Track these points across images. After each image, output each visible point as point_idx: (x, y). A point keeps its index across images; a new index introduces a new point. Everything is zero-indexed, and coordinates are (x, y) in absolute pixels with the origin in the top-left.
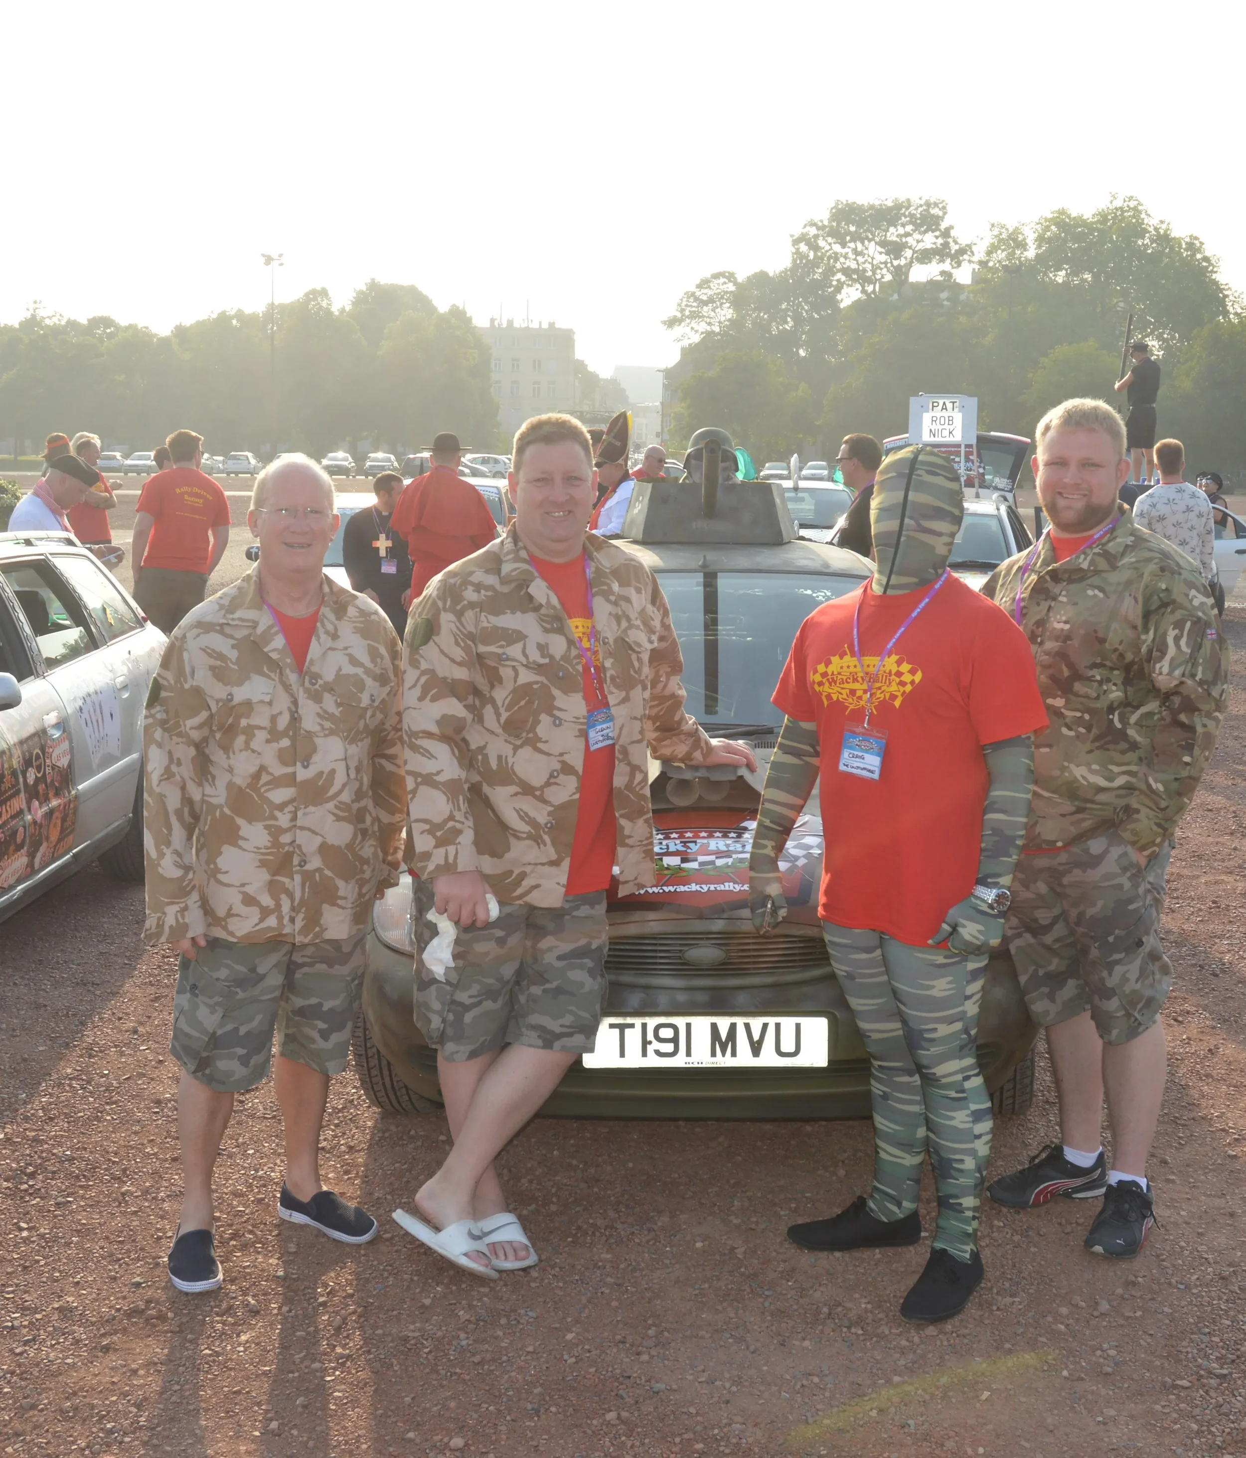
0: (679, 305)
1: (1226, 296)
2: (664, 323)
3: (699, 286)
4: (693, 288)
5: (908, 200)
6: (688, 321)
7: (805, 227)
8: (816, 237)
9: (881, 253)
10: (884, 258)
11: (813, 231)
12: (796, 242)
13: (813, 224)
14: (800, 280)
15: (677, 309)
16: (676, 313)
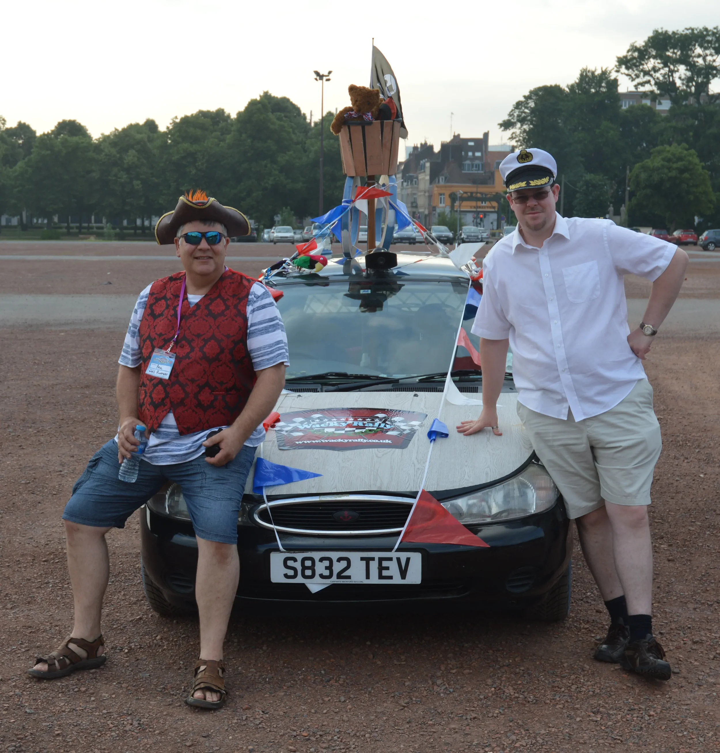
0: (512, 110)
2: (501, 125)
3: (527, 98)
4: (523, 99)
5: (706, 29)
6: (519, 125)
7: (628, 51)
8: (633, 58)
9: (687, 70)
10: (689, 74)
11: (636, 54)
12: (623, 62)
13: (634, 49)
14: (586, 92)
15: (510, 115)
16: (510, 118)
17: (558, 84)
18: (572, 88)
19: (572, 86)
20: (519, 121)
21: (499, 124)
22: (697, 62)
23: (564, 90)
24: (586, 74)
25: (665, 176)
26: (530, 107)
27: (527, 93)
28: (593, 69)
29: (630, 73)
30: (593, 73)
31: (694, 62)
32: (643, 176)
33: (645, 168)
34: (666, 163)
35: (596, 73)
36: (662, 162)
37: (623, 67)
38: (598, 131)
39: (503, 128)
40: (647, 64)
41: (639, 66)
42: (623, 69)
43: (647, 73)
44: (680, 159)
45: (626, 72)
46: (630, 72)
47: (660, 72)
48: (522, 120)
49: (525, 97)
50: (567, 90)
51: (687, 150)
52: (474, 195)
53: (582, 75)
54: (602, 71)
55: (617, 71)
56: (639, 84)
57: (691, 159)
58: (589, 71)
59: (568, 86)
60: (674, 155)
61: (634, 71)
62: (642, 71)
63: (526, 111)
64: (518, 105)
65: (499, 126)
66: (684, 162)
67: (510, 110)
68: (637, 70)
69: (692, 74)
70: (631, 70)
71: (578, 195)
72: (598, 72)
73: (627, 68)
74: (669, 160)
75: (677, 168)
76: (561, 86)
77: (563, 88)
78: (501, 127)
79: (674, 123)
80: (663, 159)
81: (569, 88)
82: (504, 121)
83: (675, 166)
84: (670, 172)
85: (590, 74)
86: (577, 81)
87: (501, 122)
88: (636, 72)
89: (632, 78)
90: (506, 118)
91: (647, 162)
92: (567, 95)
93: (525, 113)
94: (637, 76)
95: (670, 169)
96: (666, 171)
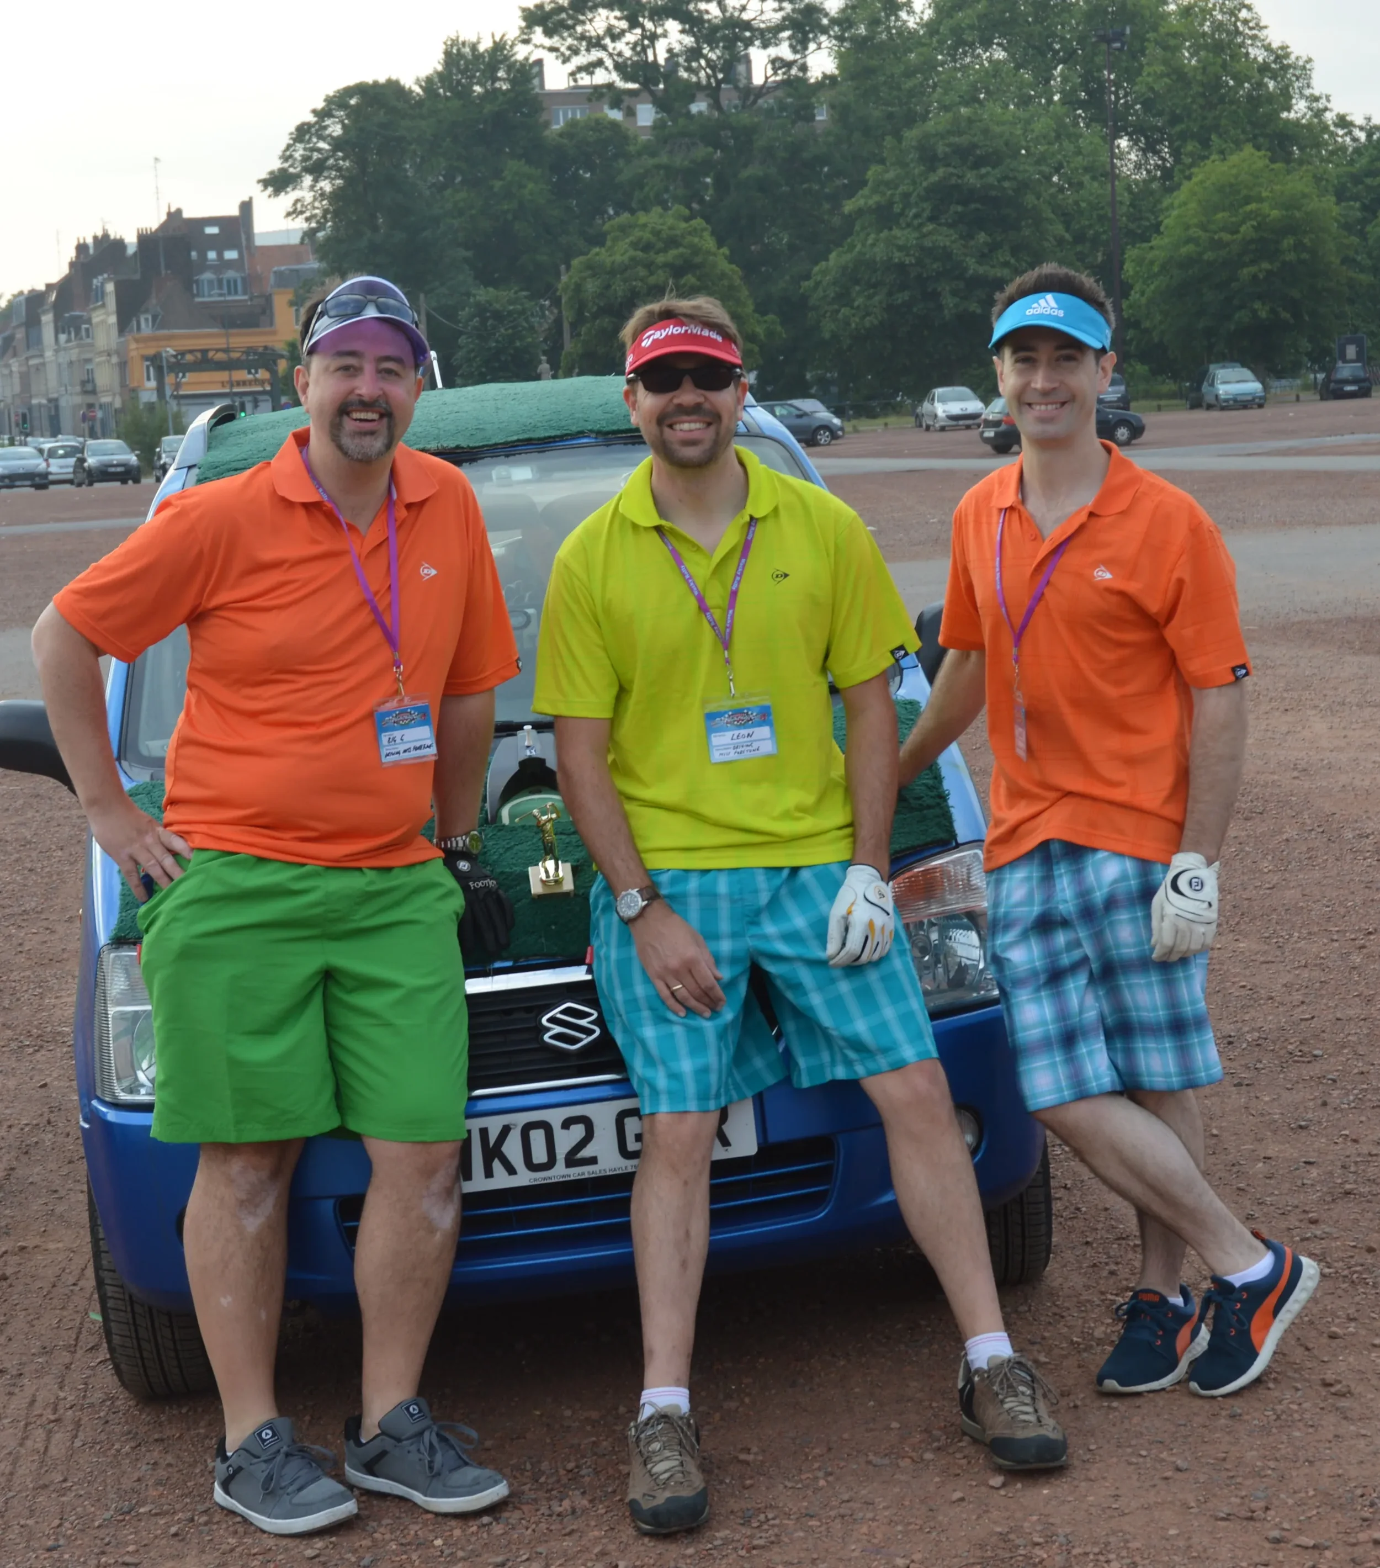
0: (289, 146)
1: (1285, 68)
2: (266, 183)
3: (322, 115)
4: (311, 119)
6: (308, 180)
8: (558, 8)
9: (683, 31)
10: (689, 40)
12: (534, 18)
14: (463, 93)
15: (285, 158)
16: (286, 165)
17: (394, 78)
18: (429, 84)
19: (429, 80)
20: (307, 170)
21: (259, 181)
22: (707, 12)
23: (411, 91)
24: (458, 50)
25: (640, 284)
26: (330, 135)
27: (320, 105)
28: (474, 40)
29: (557, 45)
30: (474, 47)
31: (699, 11)
32: (591, 287)
33: (593, 269)
34: (639, 254)
35: (482, 48)
36: (632, 253)
37: (539, 30)
38: (498, 184)
39: (270, 189)
40: (591, 20)
41: (573, 27)
42: (538, 35)
43: (595, 43)
44: (673, 242)
45: (548, 42)
46: (555, 41)
47: (624, 40)
48: (317, 169)
49: (314, 112)
50: (417, 89)
51: (687, 220)
52: (211, 354)
53: (447, 53)
54: (495, 42)
55: (526, 42)
56: (580, 69)
57: (696, 240)
58: (464, 44)
59: (418, 82)
60: (657, 233)
61: (564, 39)
62: (583, 37)
63: (322, 145)
64: (302, 132)
65: (260, 187)
66: (681, 250)
67: (283, 147)
68: (570, 36)
69: (697, 41)
70: (556, 38)
71: (462, 340)
72: (485, 45)
73: (549, 33)
74: (647, 247)
75: (666, 265)
76: (402, 83)
77: (407, 86)
78: (266, 187)
79: (664, 159)
80: (635, 245)
81: (421, 86)
82: (272, 173)
83: (661, 259)
84: (651, 274)
85: (467, 50)
86: (440, 68)
87: (264, 176)
88: (570, 41)
89: (563, 54)
90: (276, 164)
91: (597, 254)
92: (420, 103)
93: (319, 150)
94: (576, 52)
95: (649, 266)
96: (642, 272)
